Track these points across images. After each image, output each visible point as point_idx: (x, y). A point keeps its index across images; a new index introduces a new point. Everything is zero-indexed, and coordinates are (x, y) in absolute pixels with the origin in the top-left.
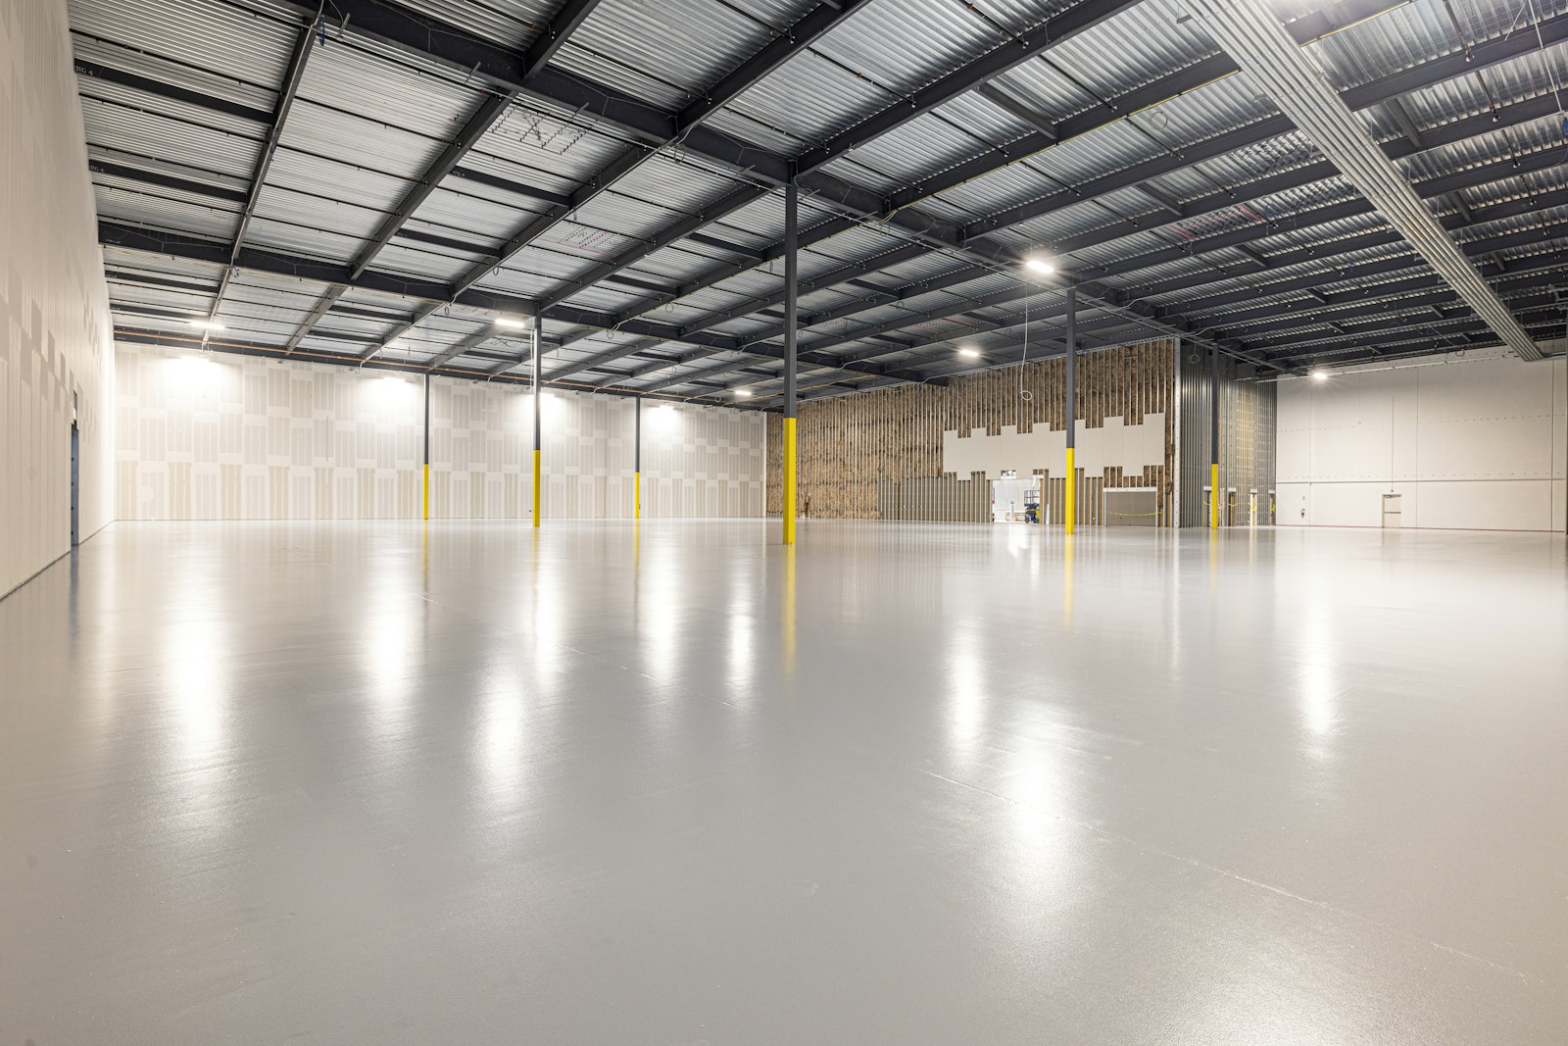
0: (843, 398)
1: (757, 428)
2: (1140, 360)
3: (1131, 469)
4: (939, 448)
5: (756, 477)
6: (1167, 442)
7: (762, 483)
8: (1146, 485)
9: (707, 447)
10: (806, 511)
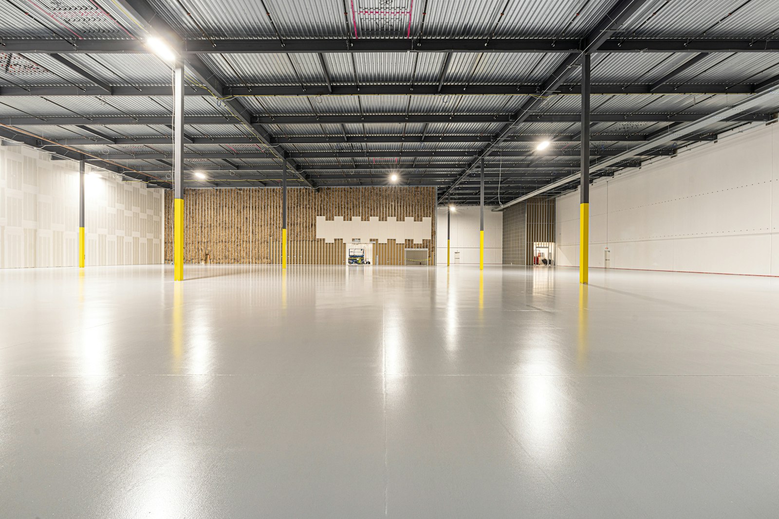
0: (240, 190)
1: (158, 201)
2: (421, 194)
3: (418, 241)
4: (314, 225)
5: (157, 236)
6: (432, 230)
7: (161, 240)
8: (424, 247)
9: (125, 211)
10: (206, 260)
